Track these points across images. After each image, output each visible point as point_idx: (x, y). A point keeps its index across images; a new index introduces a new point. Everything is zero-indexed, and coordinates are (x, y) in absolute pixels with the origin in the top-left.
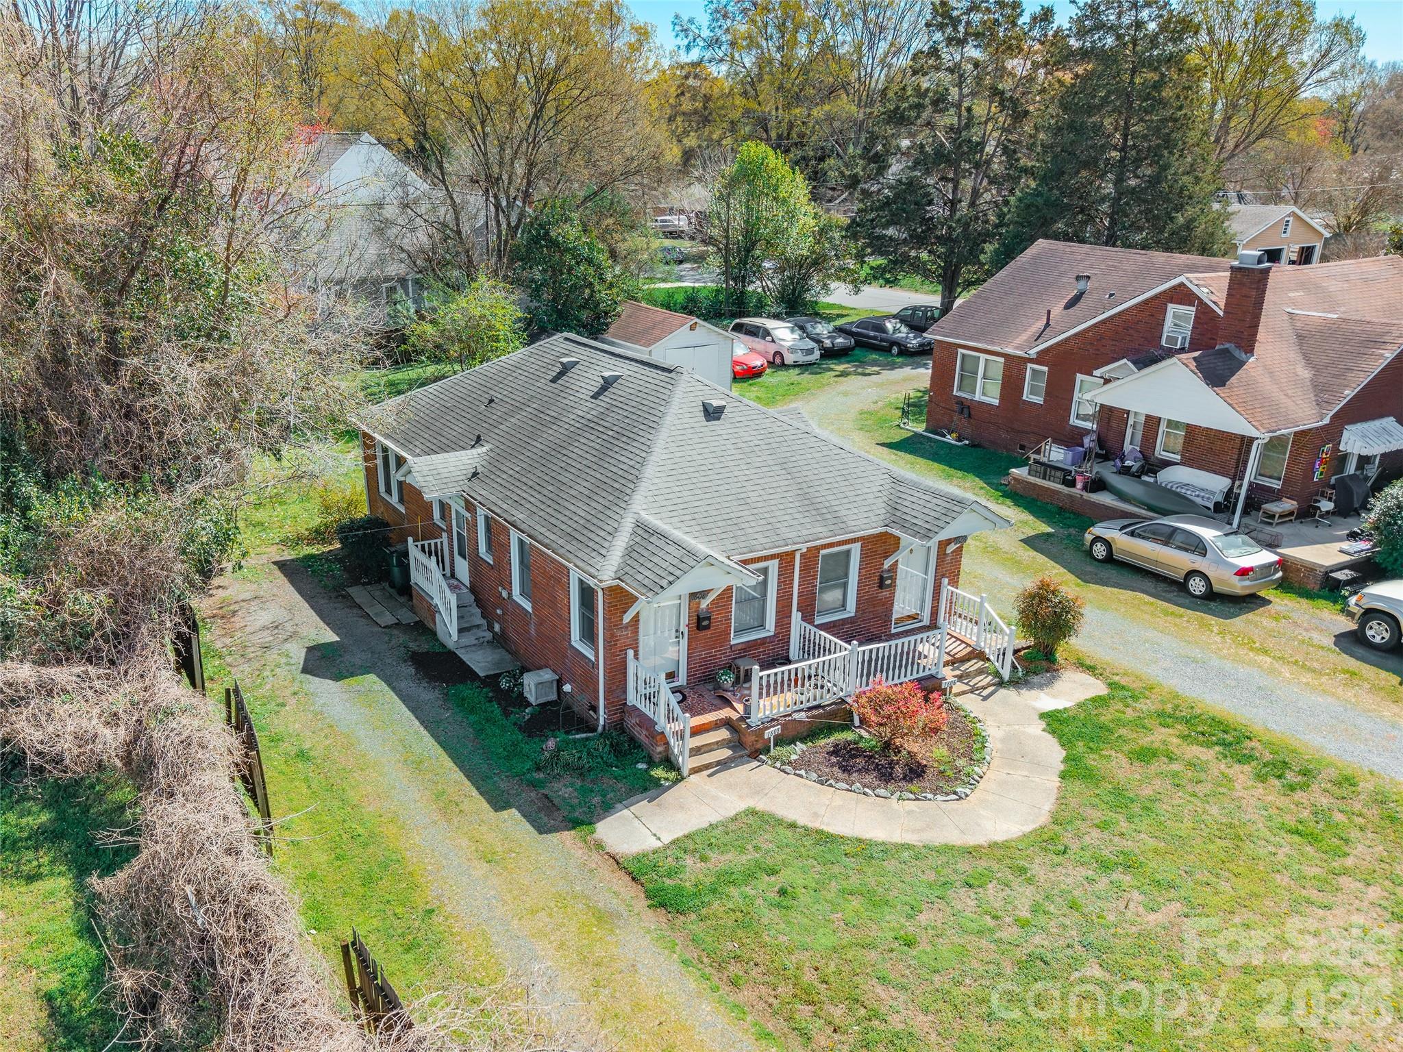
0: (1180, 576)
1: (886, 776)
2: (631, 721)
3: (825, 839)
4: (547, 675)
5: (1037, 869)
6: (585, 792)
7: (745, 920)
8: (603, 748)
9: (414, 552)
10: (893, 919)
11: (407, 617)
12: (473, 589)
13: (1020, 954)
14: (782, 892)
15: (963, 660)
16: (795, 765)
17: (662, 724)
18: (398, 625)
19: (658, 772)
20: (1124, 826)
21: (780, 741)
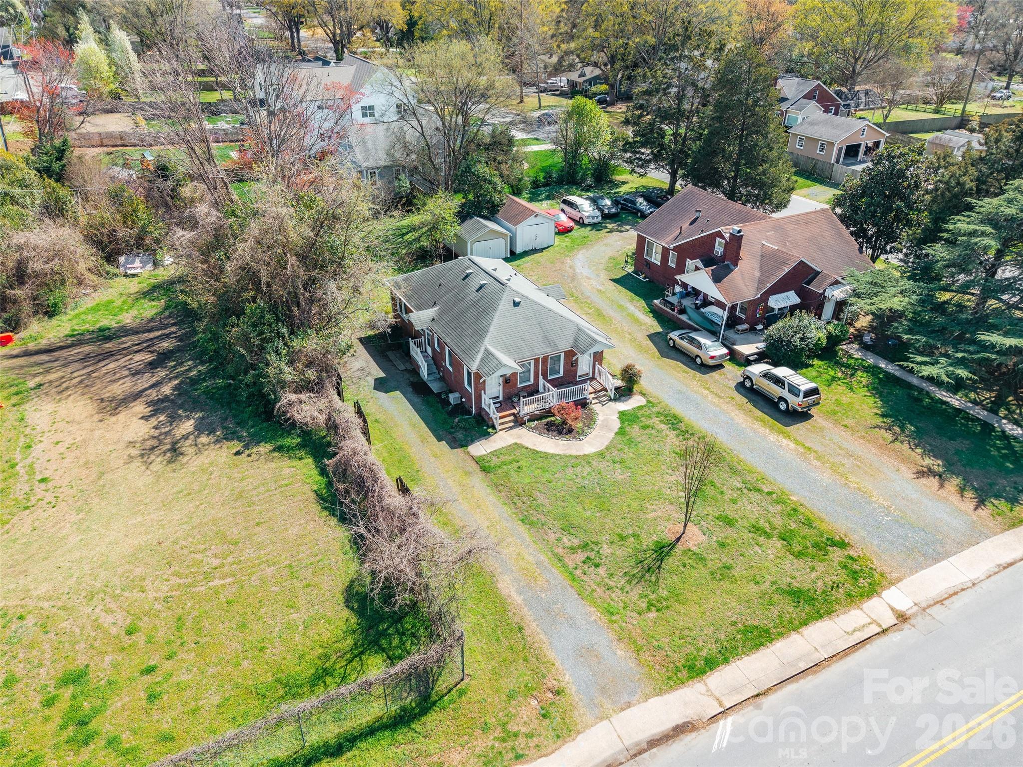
0: (694, 357)
1: (560, 433)
2: (483, 413)
3: (536, 452)
4: (457, 395)
5: (594, 463)
6: (466, 436)
7: (507, 474)
8: (473, 421)
9: (411, 344)
10: (548, 476)
11: (409, 367)
12: (433, 358)
13: (579, 486)
14: (519, 467)
15: (599, 391)
16: (533, 429)
17: (491, 415)
18: (406, 370)
19: (490, 430)
20: (626, 450)
21: (529, 421)
